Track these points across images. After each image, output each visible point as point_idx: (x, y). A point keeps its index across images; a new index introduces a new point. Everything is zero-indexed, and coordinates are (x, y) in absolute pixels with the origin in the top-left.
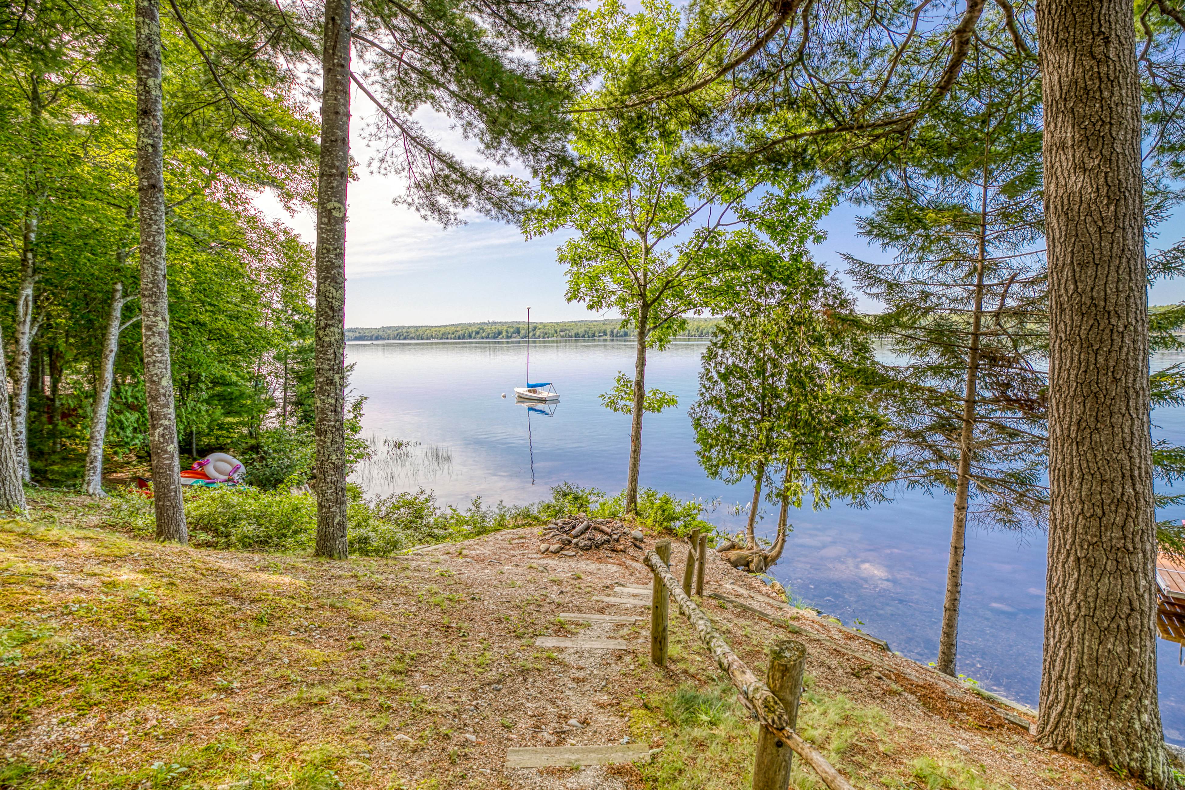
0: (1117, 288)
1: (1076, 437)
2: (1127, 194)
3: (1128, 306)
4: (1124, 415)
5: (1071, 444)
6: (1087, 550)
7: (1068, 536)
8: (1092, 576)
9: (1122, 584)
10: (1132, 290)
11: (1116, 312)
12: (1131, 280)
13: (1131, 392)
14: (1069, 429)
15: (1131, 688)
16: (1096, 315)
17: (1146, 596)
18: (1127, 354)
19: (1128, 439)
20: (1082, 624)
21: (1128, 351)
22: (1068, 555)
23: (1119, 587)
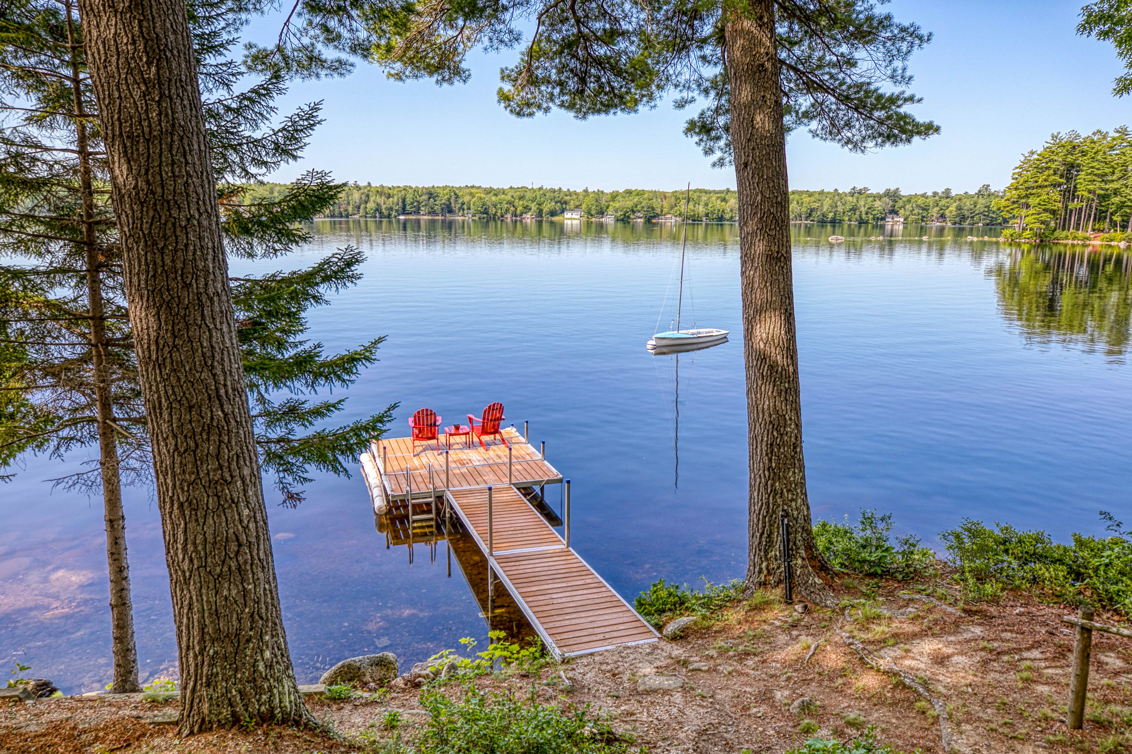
0: (173, 172)
1: (157, 358)
2: (169, 54)
3: (188, 195)
4: (200, 327)
5: (154, 368)
6: (188, 491)
7: (169, 481)
8: (197, 520)
9: (227, 520)
10: (191, 176)
11: (176, 202)
12: (187, 163)
13: (204, 298)
14: (149, 347)
15: (251, 630)
16: (155, 204)
17: (252, 525)
18: (194, 253)
19: (208, 354)
20: (197, 578)
21: (195, 250)
22: (172, 505)
23: (224, 524)
